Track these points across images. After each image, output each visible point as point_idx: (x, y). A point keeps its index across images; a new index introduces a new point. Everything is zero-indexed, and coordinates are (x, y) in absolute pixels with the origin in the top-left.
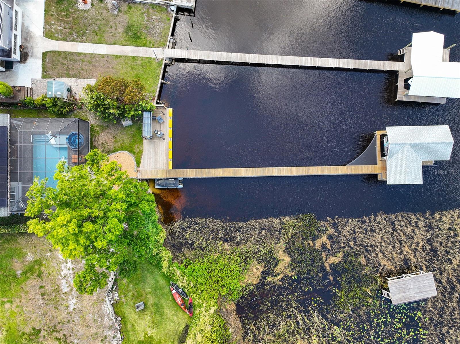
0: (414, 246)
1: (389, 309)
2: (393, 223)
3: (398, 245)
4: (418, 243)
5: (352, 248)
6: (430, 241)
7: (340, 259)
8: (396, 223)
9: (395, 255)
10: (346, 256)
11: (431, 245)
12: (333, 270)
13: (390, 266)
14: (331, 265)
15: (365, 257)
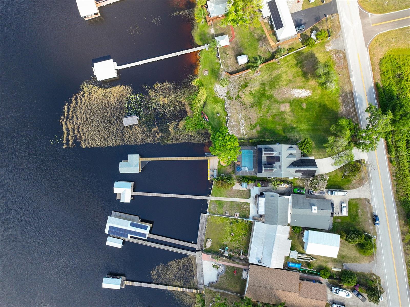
0: (128, 134)
1: (137, 113)
2: (135, 141)
3: (134, 134)
4: (127, 135)
5: (149, 133)
6: (123, 135)
7: (153, 129)
8: (134, 142)
9: (135, 131)
10: (151, 131)
11: (123, 134)
12: (155, 126)
13: (137, 127)
14: (156, 127)
15: (144, 130)
